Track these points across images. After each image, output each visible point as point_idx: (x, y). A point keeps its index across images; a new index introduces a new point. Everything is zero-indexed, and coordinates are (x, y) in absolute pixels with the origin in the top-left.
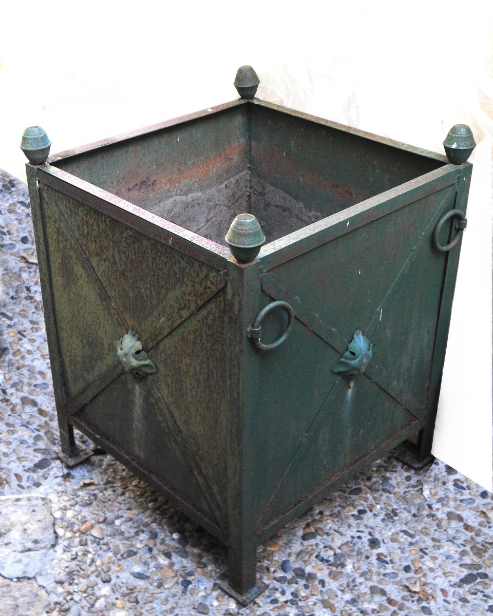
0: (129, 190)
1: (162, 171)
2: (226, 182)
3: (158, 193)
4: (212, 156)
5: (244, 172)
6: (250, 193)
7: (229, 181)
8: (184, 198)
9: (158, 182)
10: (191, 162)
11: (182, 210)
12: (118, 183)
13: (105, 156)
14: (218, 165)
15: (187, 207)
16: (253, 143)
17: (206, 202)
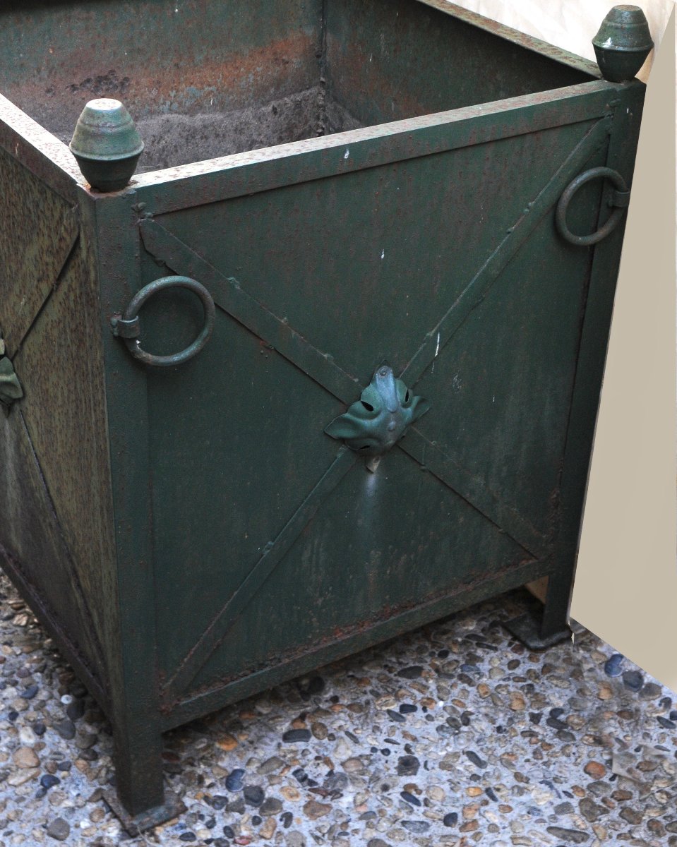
0: (74, 87)
1: (142, 64)
2: (273, 103)
3: (134, 103)
4: (246, 52)
5: (314, 90)
6: (323, 129)
7: (280, 101)
8: (186, 119)
9: (133, 82)
10: (201, 57)
11: (183, 141)
12: (50, 72)
13: (24, 18)
14: (258, 69)
15: (193, 137)
16: (329, 38)
17: (232, 133)
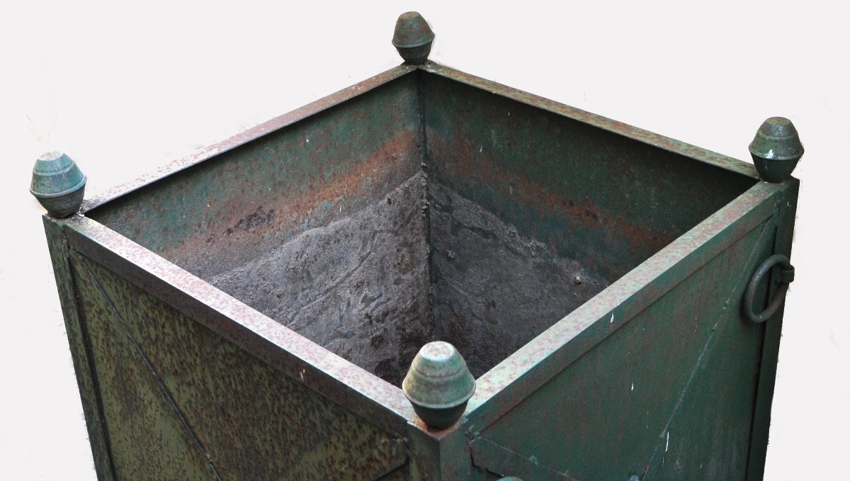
0: (229, 231)
1: (283, 194)
2: (388, 196)
3: (279, 229)
4: (365, 160)
5: (417, 175)
6: (428, 205)
7: (393, 192)
8: (321, 230)
9: (277, 212)
10: (330, 174)
11: (320, 250)
12: (209, 224)
13: (184, 184)
14: (375, 170)
15: (328, 244)
16: (430, 131)
17: (358, 231)
